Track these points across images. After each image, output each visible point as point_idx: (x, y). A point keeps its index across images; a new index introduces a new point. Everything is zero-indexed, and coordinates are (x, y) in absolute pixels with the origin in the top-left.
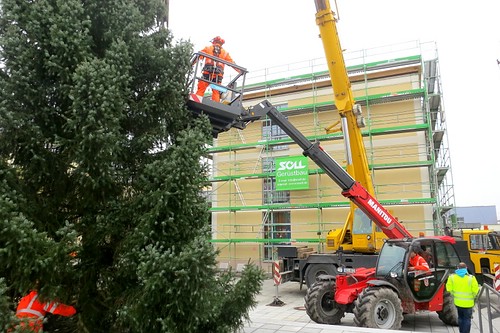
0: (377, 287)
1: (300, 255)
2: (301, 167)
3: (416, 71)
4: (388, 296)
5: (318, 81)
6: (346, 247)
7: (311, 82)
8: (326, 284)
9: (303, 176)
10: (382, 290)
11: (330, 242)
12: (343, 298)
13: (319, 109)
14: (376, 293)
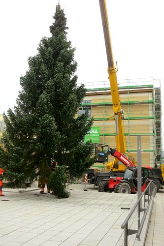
0: (123, 182)
1: (95, 173)
2: (96, 132)
3: (151, 91)
4: (126, 185)
5: (106, 91)
6: (114, 170)
7: (103, 91)
8: (105, 182)
9: (97, 137)
10: (124, 183)
11: (108, 168)
12: (111, 186)
13: (106, 105)
14: (122, 184)
